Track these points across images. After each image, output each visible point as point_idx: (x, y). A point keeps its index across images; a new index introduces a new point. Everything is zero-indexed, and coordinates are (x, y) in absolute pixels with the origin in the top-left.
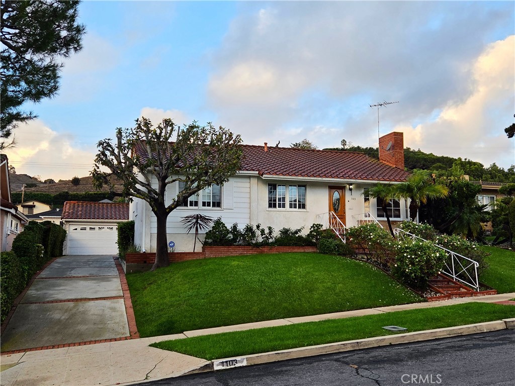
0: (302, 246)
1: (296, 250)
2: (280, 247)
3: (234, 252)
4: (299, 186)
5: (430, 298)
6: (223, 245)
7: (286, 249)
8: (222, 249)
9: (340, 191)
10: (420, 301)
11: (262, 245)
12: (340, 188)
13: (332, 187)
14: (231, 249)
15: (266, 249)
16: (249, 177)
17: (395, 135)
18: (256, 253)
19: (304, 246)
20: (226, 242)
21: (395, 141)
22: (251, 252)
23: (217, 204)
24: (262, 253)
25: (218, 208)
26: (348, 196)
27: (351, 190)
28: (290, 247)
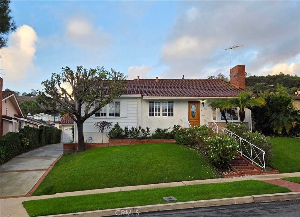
0: (169, 139)
1: (165, 141)
2: (154, 140)
3: (125, 142)
4: (169, 102)
5: (226, 175)
6: (119, 139)
7: (159, 141)
8: (118, 141)
9: (196, 104)
10: (218, 178)
11: (143, 139)
12: (196, 103)
13: (191, 102)
14: (124, 141)
15: (145, 141)
16: (137, 98)
17: (239, 67)
18: (139, 143)
19: (170, 139)
20: (121, 137)
21: (239, 71)
22: (136, 143)
23: (118, 115)
24: (143, 143)
25: (118, 117)
26: (201, 108)
27: (203, 103)
28: (161, 139)
